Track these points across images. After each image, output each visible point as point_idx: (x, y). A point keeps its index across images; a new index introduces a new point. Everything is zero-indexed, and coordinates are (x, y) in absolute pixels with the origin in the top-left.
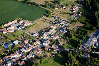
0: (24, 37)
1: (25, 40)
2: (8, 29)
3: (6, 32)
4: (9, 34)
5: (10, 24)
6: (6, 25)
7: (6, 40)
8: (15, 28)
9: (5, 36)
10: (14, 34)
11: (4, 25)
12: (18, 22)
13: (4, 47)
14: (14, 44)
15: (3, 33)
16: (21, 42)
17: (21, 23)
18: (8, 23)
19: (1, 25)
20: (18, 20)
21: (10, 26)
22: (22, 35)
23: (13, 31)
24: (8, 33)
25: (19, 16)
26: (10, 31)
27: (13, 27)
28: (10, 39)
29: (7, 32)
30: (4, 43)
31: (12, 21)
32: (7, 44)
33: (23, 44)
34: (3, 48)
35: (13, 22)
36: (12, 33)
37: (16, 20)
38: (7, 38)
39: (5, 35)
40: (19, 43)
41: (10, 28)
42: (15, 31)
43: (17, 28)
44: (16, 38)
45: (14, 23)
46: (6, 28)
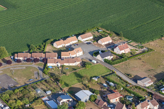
0: (108, 84)
1: (112, 92)
2: (64, 55)
3: (55, 65)
4: (65, 71)
5: (71, 43)
6: (59, 45)
7: (54, 85)
8: (84, 57)
9: (52, 75)
10: (81, 71)
11: (52, 43)
12: (97, 39)
13: (45, 104)
14: (77, 100)
15: (49, 64)
16: (98, 97)
17: (103, 44)
18: (65, 39)
19: (45, 41)
20: (97, 34)
21: (69, 49)
22: (103, 77)
23: (78, 63)
24: (62, 66)
25: (100, 24)
26: (68, 62)
27: (79, 53)
28: (67, 85)
29: (59, 65)
30: (49, 93)
31: (77, 36)
32: (55, 96)
33: (105, 103)
34: (44, 107)
35: (80, 38)
36: (74, 69)
37: (90, 34)
38: (57, 80)
39: (53, 71)
40: (93, 98)
42: (84, 64)
43: (90, 56)
44: (85, 85)
45: (83, 40)
46: (59, 52)
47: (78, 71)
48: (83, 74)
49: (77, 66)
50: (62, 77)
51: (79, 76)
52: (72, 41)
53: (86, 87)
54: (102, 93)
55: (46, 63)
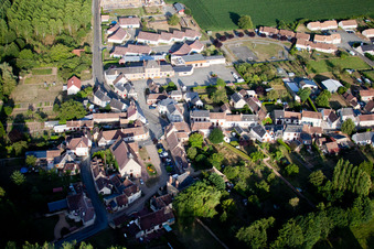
0: (363, 80)
1: (365, 88)
2: (317, 39)
3: (305, 47)
4: (314, 55)
5: (329, 28)
6: (313, 27)
7: (299, 68)
8: (342, 46)
9: (299, 57)
10: (335, 60)
11: (306, 24)
12: (361, 29)
13: (285, 85)
14: (323, 89)
15: (297, 46)
16: (349, 91)
17: (368, 36)
18: (322, 21)
19: (298, 20)
20: (363, 24)
21: (325, 33)
22: (359, 72)
23: (332, 51)
24: (313, 51)
25: (369, 13)
26: (321, 47)
27: (336, 41)
28: (314, 71)
29: (310, 48)
30: (292, 75)
31: (338, 21)
32: (298, 80)
33: (355, 99)
34: (283, 88)
35: (341, 23)
36: (326, 56)
37: (354, 21)
38: (303, 63)
39: (300, 54)
40: (341, 91)
41: (327, 40)
42: (339, 54)
43: (348, 47)
44: (335, 75)
45: (344, 27)
46: (312, 35)
47: (331, 59)
48: (335, 64)
49: (331, 54)
50: (310, 61)
51: (330, 65)
52: (331, 25)
53: (336, 77)
54: (353, 88)
55: (294, 44)
